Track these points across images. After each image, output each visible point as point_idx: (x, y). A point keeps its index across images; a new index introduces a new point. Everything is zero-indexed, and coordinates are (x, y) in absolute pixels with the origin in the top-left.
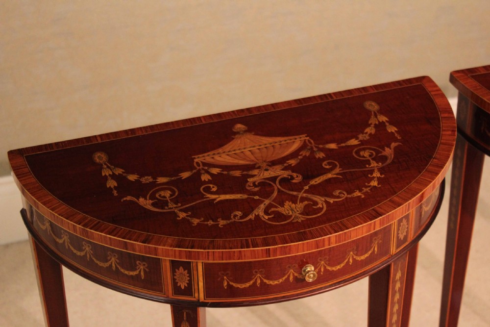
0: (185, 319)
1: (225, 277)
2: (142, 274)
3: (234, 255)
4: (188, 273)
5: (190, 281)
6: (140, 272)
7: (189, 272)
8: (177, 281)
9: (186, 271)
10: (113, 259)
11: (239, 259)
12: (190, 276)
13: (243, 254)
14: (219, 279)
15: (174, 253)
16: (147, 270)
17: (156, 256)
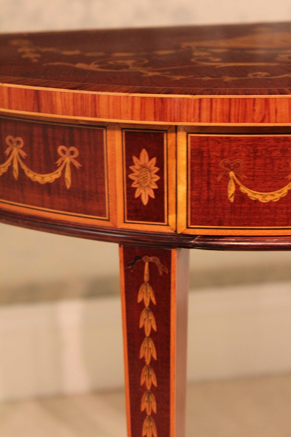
0: (146, 278)
1: (232, 174)
2: (68, 175)
3: (254, 110)
4: (156, 165)
5: (160, 183)
6: (63, 171)
7: (160, 164)
8: (133, 185)
9: (154, 160)
10: (15, 152)
11: (262, 121)
12: (160, 173)
13: (272, 107)
14: (219, 178)
15: (130, 104)
16: (77, 164)
17: (96, 116)
